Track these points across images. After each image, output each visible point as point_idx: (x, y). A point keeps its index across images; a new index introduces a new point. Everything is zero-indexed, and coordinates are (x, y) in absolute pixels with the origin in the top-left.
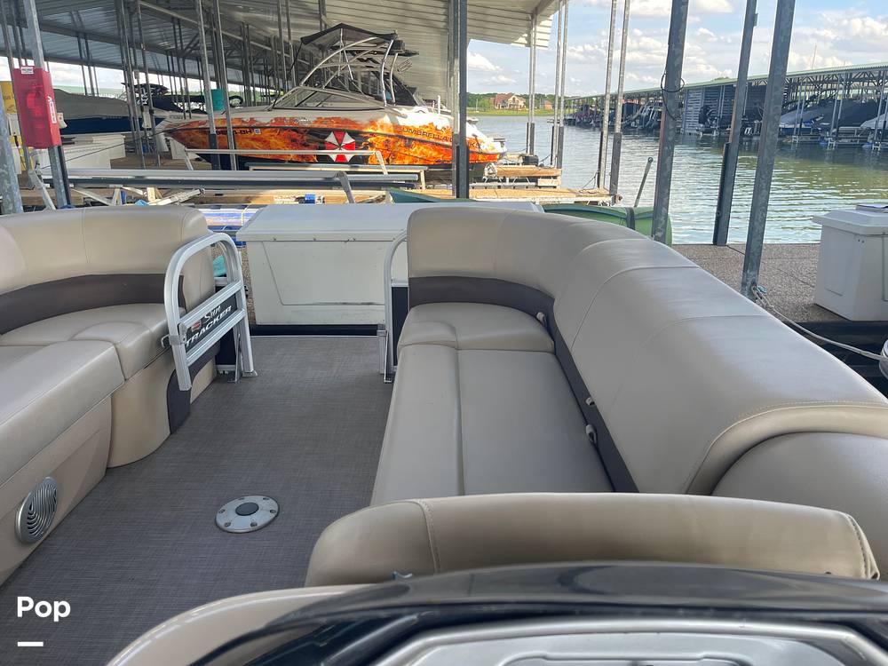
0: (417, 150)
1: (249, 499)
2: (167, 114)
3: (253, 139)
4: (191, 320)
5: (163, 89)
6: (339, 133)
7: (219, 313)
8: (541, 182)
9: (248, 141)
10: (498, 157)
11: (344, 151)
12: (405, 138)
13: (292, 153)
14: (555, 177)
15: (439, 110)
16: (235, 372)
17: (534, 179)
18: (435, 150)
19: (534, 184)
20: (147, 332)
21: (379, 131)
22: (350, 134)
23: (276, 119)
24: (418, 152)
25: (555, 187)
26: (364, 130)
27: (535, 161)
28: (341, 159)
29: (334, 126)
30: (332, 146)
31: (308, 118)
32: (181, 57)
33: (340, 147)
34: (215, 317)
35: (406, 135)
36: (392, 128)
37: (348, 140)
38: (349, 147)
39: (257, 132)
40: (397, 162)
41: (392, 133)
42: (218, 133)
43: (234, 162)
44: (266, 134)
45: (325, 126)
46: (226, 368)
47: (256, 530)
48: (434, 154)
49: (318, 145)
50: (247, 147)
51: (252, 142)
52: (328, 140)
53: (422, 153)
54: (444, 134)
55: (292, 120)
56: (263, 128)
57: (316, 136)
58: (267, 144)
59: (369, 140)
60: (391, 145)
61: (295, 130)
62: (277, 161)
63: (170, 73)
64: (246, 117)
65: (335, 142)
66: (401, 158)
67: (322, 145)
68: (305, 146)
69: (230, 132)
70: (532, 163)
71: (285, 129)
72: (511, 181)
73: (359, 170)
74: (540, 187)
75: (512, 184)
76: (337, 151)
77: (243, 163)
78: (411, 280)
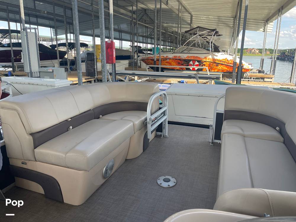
0: (220, 67)
1: (167, 177)
2: (141, 55)
3: (166, 62)
4: (153, 117)
5: (140, 47)
6: (194, 61)
7: (160, 116)
8: (266, 80)
9: (164, 63)
10: (250, 70)
11: (195, 67)
12: (216, 63)
13: (178, 67)
14: (271, 78)
15: (228, 54)
16: (162, 135)
17: (263, 78)
18: (227, 67)
19: (263, 80)
20: (141, 119)
21: (208, 60)
22: (197, 61)
23: (174, 56)
24: (220, 68)
25: (271, 82)
26: (202, 60)
27: (263, 72)
28: (194, 69)
29: (193, 59)
30: (191, 65)
31: (184, 56)
32: (147, 38)
33: (194, 65)
34: (159, 117)
35: (217, 62)
36: (212, 60)
37: (197, 63)
38: (197, 65)
39: (168, 60)
40: (213, 71)
41: (212, 61)
42: (157, 60)
43: (160, 69)
44: (171, 61)
45: (190, 59)
46: (159, 133)
47: (169, 188)
48: (226, 68)
49: (186, 65)
50: (164, 65)
51: (166, 63)
52: (190, 63)
53: (222, 68)
54: (230, 62)
55: (179, 56)
56: (170, 59)
57: (187, 62)
58: (170, 64)
59: (204, 63)
60: (211, 65)
61: (180, 60)
62: (173, 69)
63: (143, 43)
64: (165, 55)
65: (192, 64)
66: (214, 70)
67: (188, 65)
68: (183, 65)
69: (160, 60)
70: (262, 73)
71: (177, 59)
72: (253, 79)
73: (200, 73)
74: (265, 81)
75: (254, 80)
76: (193, 67)
77: (163, 70)
78: (225, 111)
